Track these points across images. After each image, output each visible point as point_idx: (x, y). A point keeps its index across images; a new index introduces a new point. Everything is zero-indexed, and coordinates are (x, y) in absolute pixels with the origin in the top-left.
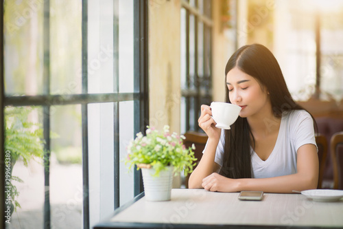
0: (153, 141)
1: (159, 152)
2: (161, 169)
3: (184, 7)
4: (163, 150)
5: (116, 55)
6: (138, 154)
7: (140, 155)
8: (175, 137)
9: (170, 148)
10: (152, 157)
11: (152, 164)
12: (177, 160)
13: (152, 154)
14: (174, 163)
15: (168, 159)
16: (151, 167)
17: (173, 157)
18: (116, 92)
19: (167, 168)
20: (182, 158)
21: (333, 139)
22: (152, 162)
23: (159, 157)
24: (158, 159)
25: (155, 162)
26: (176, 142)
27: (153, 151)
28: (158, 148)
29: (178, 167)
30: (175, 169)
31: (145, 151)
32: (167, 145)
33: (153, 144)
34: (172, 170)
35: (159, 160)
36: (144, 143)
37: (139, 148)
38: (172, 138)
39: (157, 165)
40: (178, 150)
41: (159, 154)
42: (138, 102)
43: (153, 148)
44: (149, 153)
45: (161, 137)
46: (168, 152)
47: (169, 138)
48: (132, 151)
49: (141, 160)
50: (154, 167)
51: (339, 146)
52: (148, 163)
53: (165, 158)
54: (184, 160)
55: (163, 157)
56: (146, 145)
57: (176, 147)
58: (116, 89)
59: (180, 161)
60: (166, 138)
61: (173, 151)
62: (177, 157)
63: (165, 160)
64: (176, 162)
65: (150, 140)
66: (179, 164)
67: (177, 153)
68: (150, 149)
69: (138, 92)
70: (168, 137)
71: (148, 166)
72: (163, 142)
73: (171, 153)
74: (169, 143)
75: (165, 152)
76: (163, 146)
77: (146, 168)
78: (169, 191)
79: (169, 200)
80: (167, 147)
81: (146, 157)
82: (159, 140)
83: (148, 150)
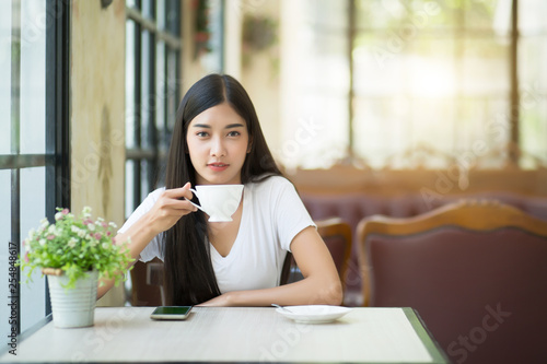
0: (66, 232)
1: (74, 248)
2: (77, 276)
3: (130, 17)
4: (81, 245)
5: (16, 93)
6: (41, 252)
7: (45, 254)
8: (100, 224)
9: (93, 243)
10: (64, 257)
11: (64, 268)
12: (104, 261)
13: (64, 252)
14: (98, 266)
15: (89, 260)
16: (63, 273)
17: (97, 257)
18: (15, 153)
19: (88, 275)
20: (111, 257)
21: (361, 227)
22: (64, 265)
23: (75, 256)
24: (73, 260)
25: (68, 264)
26: (101, 233)
27: (65, 248)
28: (73, 242)
29: (105, 272)
30: (101, 275)
31: (52, 247)
32: (88, 237)
33: (66, 235)
34: (97, 278)
35: (76, 262)
36: (51, 235)
37: (42, 242)
38: (97, 226)
39: (71, 269)
40: (104, 246)
41: (74, 252)
42: (53, 168)
43: (66, 243)
44: (59, 251)
45: (78, 226)
46: (89, 249)
47: (91, 227)
48: (32, 247)
49: (46, 262)
50: (67, 273)
51: (371, 239)
52: (58, 266)
53: (84, 258)
54: (114, 261)
55: (81, 256)
56: (55, 237)
57: (102, 240)
58: (14, 147)
59: (108, 262)
60: (86, 227)
61: (97, 247)
62: (103, 257)
63: (85, 262)
64: (101, 265)
65: (61, 230)
66: (106, 268)
67: (104, 250)
68: (61, 244)
69: (53, 152)
70: (90, 225)
71: (58, 271)
72: (81, 233)
73: (93, 250)
74: (91, 235)
75: (84, 249)
76: (81, 240)
77: (54, 274)
78: (91, 312)
79: (91, 325)
80: (88, 241)
81: (54, 257)
82: (74, 229)
83: (57, 246)
